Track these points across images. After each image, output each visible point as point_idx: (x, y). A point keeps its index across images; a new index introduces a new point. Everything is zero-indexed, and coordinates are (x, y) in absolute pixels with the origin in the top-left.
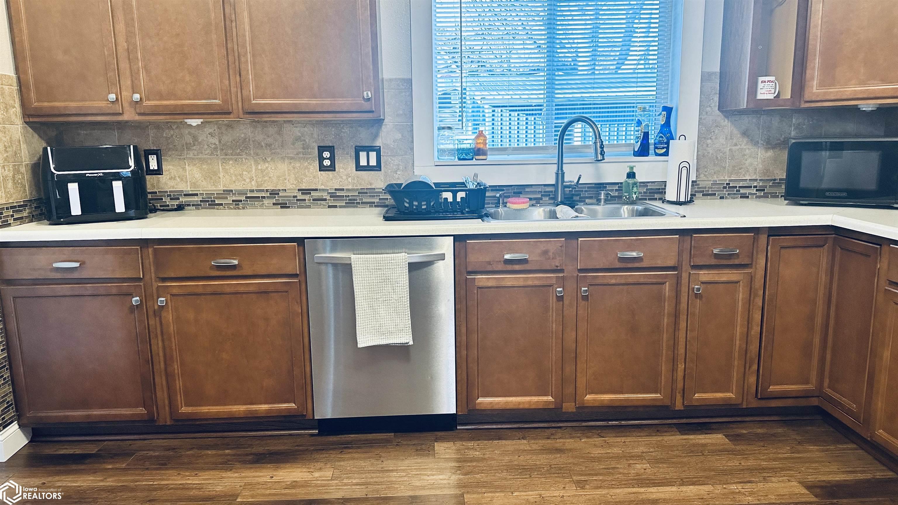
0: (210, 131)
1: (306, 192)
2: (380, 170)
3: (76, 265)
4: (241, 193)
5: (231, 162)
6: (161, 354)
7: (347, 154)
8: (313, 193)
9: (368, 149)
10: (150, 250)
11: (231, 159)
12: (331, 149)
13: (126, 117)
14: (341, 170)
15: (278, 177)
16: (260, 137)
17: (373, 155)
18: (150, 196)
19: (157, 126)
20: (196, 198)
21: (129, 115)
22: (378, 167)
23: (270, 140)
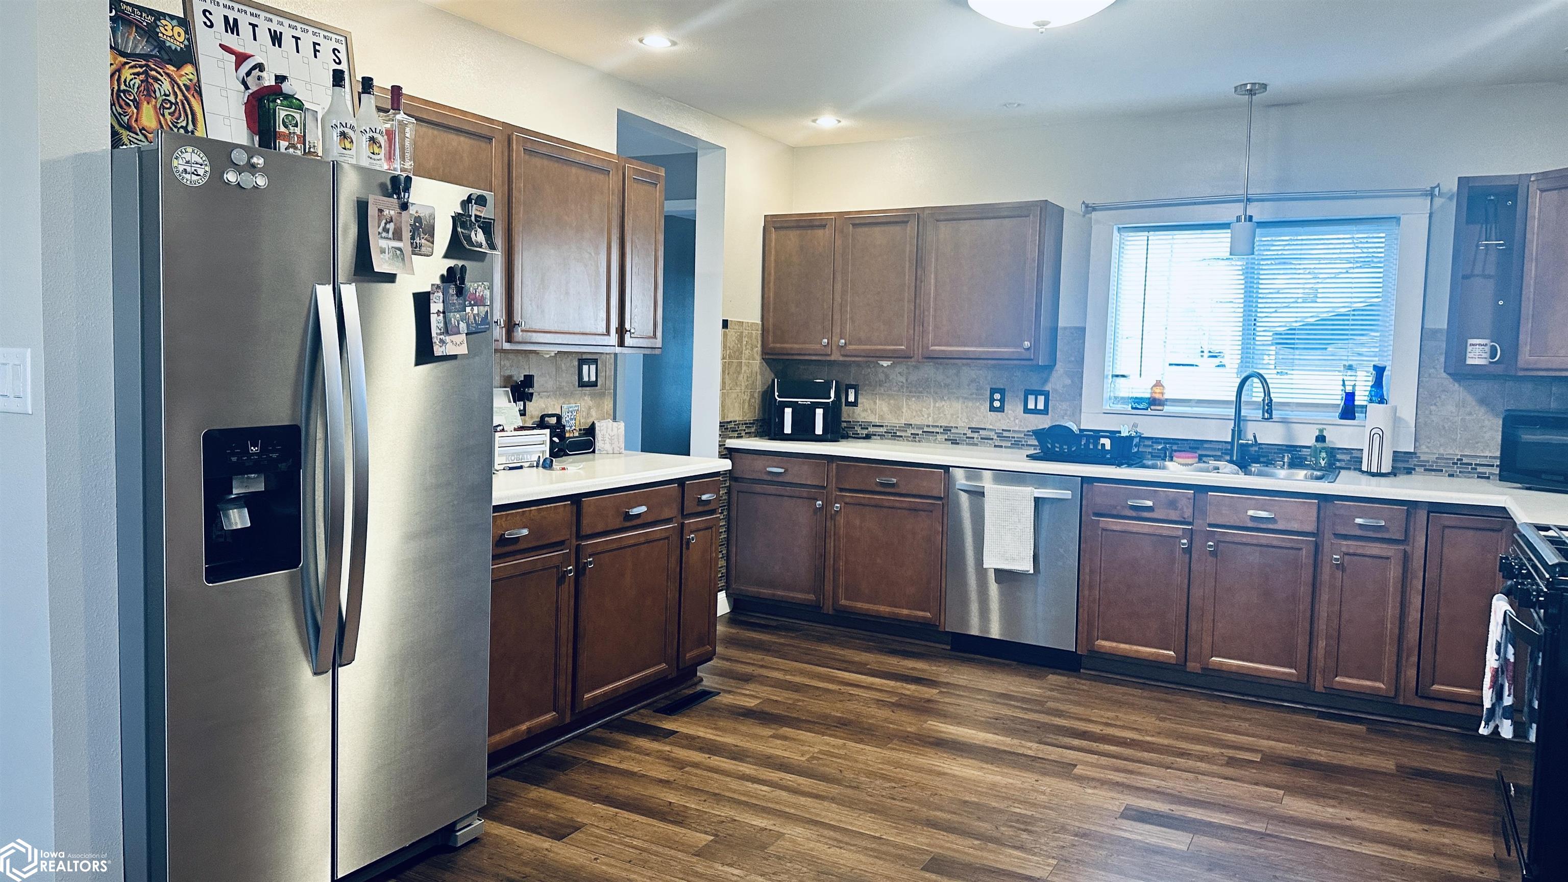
0: (901, 370)
1: (975, 430)
2: (1048, 414)
3: (782, 470)
4: (919, 427)
5: (914, 399)
6: (832, 552)
7: (1017, 397)
8: (981, 432)
9: (1037, 393)
10: (834, 465)
11: (914, 396)
12: (1002, 392)
13: (833, 358)
14: (1010, 412)
15: (952, 415)
16: (940, 377)
17: (1041, 399)
18: (844, 425)
19: (858, 364)
20: (881, 429)
21: (837, 356)
22: (1045, 411)
23: (949, 381)
